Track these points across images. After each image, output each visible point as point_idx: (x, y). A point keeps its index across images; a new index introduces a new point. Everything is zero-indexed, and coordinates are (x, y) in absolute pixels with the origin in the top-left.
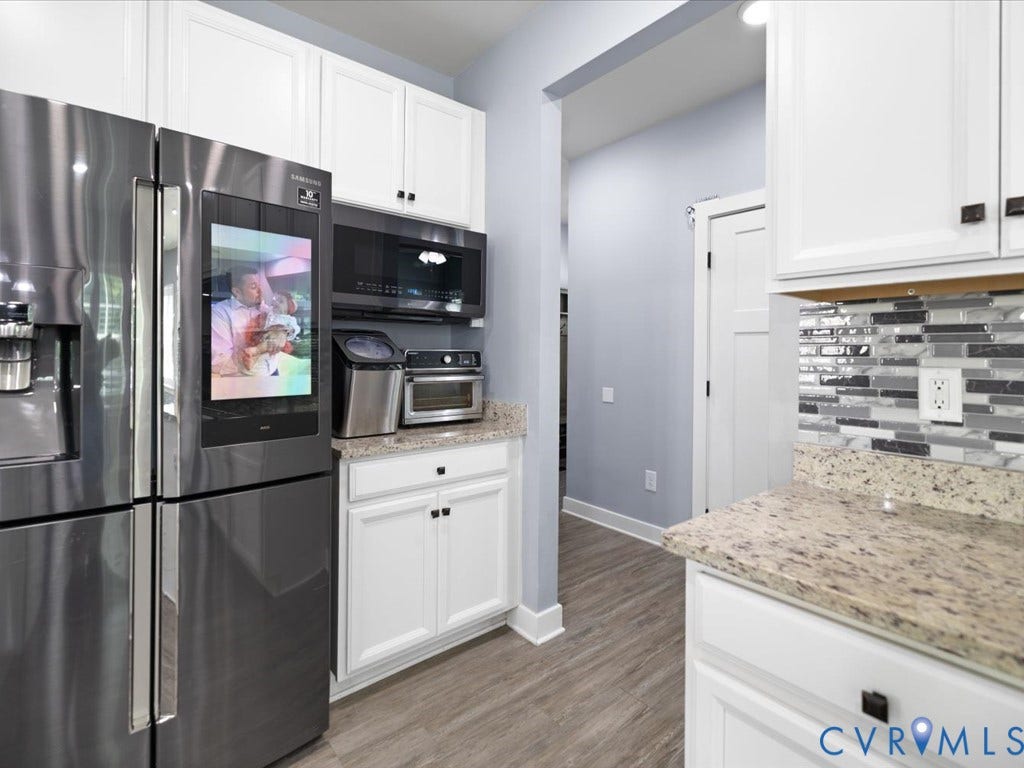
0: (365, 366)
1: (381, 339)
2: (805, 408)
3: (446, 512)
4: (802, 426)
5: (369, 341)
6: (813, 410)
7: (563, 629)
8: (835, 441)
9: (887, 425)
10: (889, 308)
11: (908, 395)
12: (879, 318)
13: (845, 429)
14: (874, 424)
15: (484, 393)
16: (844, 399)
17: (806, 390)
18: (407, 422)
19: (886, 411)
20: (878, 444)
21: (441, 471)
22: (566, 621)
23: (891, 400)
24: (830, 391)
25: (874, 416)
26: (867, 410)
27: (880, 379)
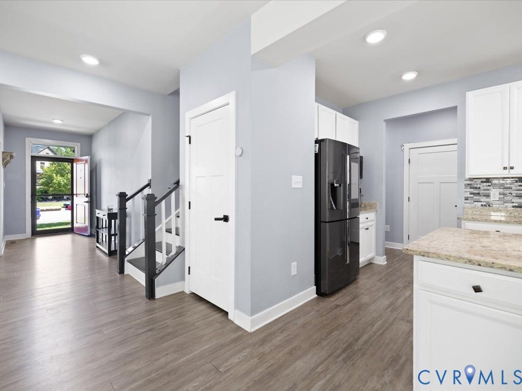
2: (466, 199)
4: (465, 203)
6: (467, 199)
7: (386, 262)
8: (473, 205)
9: (484, 202)
10: (485, 180)
11: (488, 196)
12: (482, 182)
13: (475, 203)
14: (481, 202)
16: (475, 197)
17: (466, 196)
19: (484, 199)
20: (482, 205)
22: (387, 260)
23: (485, 197)
24: (472, 196)
25: (481, 200)
26: (479, 199)
27: (482, 193)
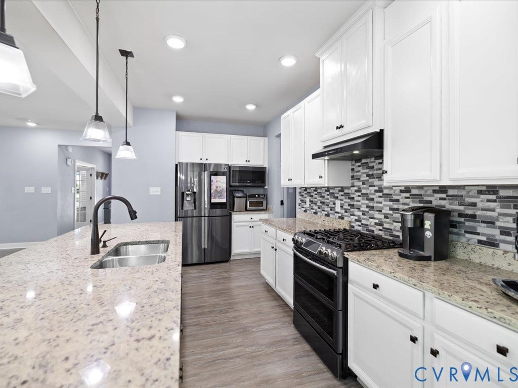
0: (238, 197)
1: (242, 191)
3: (253, 227)
5: (240, 192)
15: (267, 204)
18: (248, 209)
21: (252, 218)
